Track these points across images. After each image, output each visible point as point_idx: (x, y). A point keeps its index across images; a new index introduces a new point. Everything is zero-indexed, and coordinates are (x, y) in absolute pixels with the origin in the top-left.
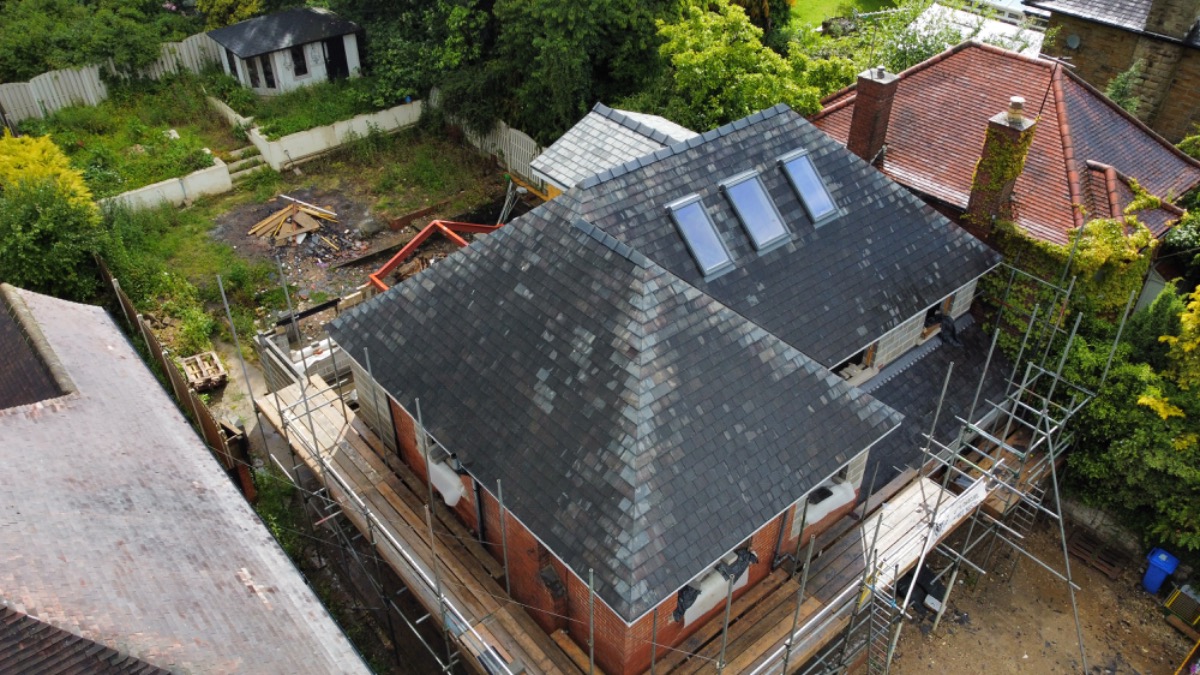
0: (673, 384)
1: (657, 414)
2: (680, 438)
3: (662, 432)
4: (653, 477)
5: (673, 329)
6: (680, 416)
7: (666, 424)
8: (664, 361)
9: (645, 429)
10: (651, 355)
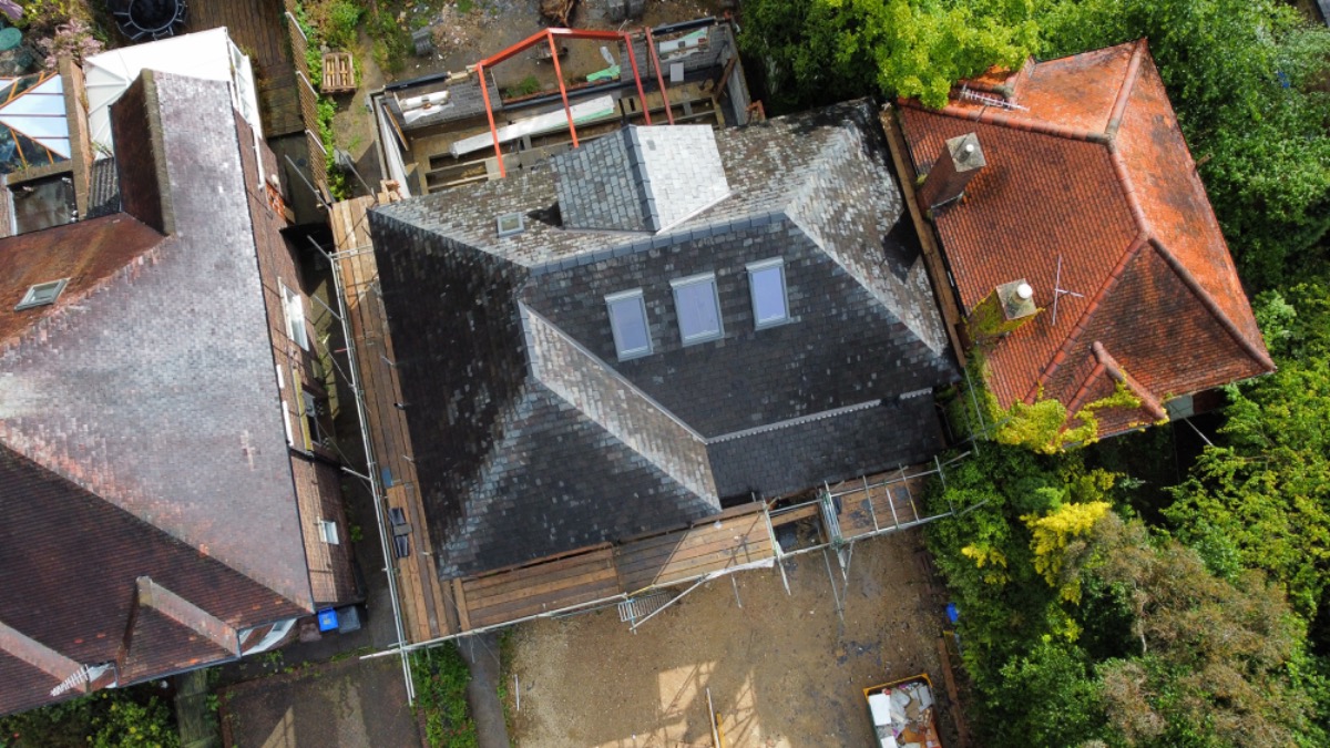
0: (522, 463)
1: (501, 479)
2: (515, 496)
3: (502, 490)
4: (483, 515)
5: (538, 428)
6: (520, 482)
7: (507, 487)
8: (521, 447)
9: (489, 486)
10: (511, 443)
